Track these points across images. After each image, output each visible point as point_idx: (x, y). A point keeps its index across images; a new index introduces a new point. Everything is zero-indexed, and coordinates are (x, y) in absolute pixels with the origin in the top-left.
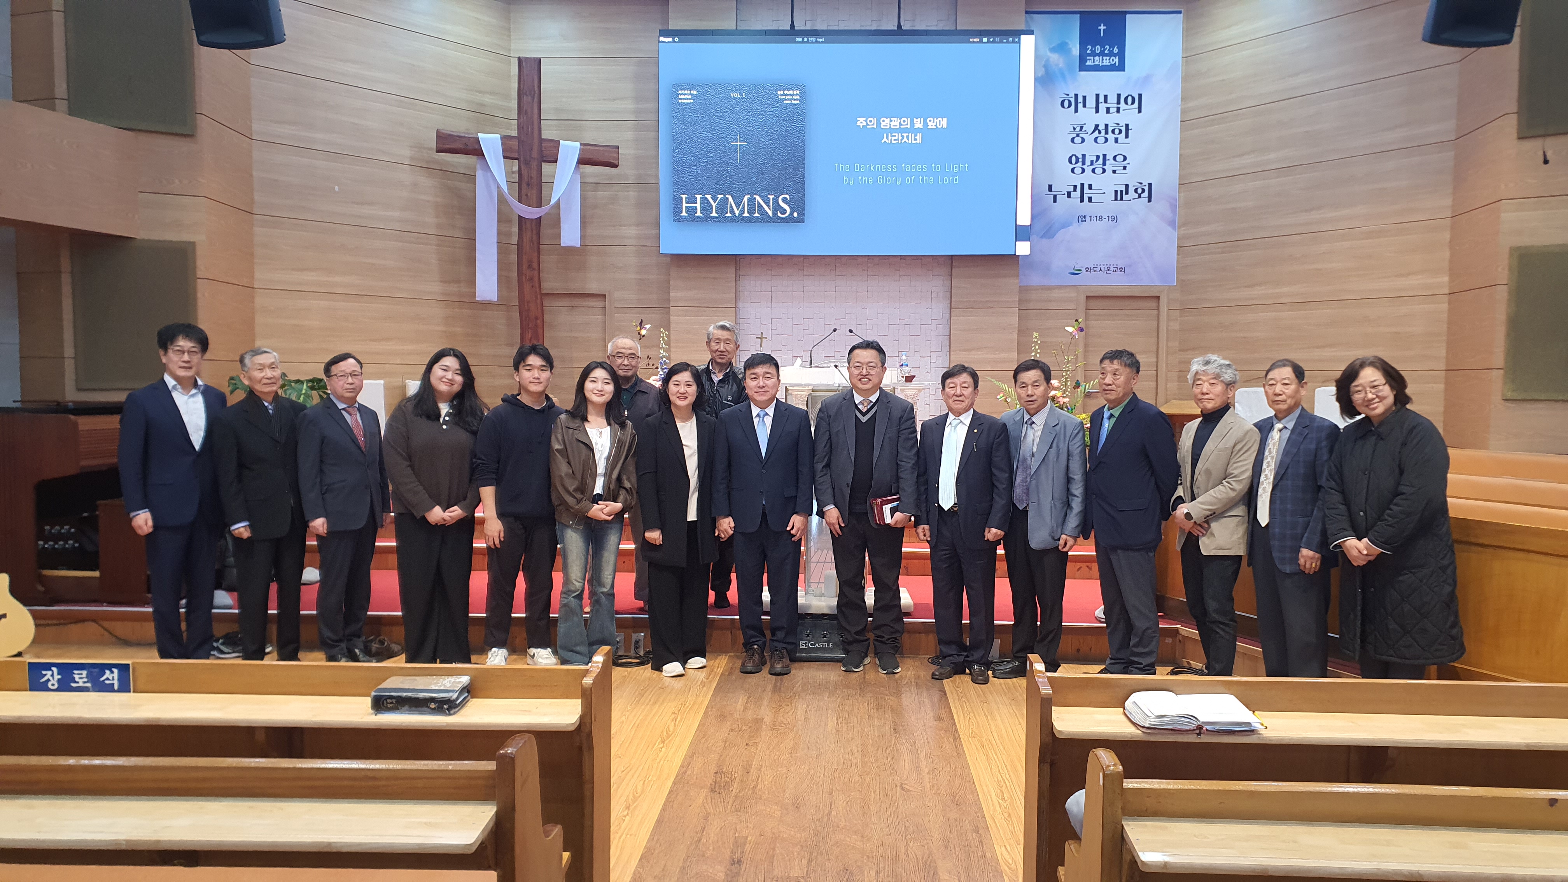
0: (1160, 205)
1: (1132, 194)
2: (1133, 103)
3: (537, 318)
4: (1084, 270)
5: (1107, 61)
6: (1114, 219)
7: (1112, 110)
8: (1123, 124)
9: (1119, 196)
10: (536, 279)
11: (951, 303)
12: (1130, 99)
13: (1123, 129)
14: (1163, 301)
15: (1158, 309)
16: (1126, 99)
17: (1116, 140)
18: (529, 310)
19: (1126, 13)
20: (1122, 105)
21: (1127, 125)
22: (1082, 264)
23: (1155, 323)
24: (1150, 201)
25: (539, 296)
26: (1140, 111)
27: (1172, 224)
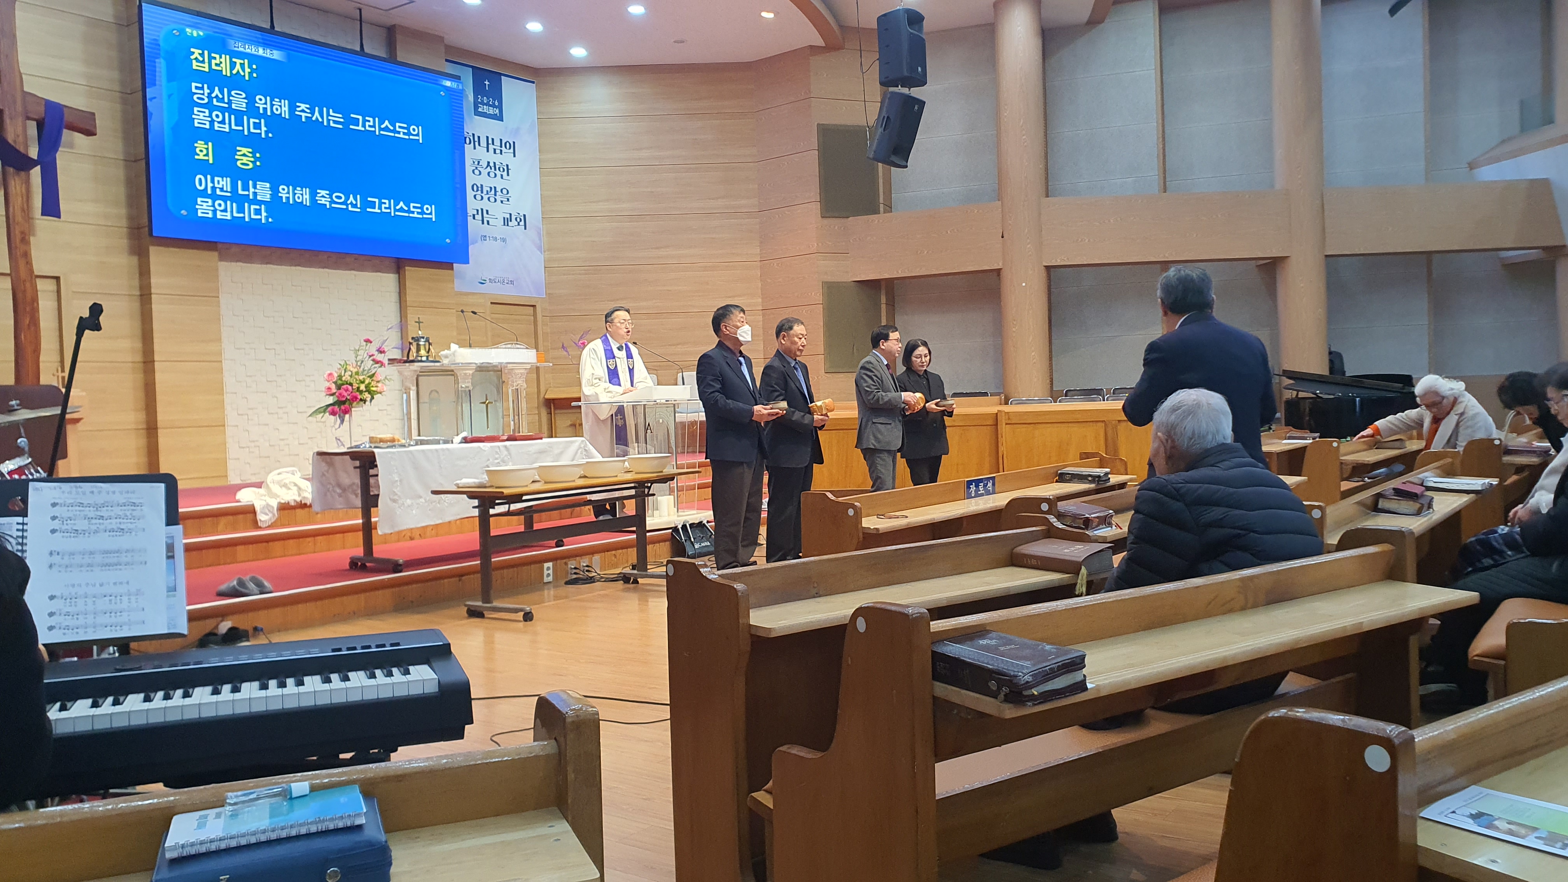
0: (531, 232)
1: (514, 223)
2: (510, 148)
4: (488, 281)
5: (491, 111)
6: (504, 240)
7: (498, 151)
8: (504, 164)
9: (506, 222)
10: (30, 255)
11: (402, 302)
12: (508, 144)
13: (505, 168)
14: (539, 309)
15: (535, 315)
16: (506, 143)
17: (502, 177)
19: (501, 74)
20: (503, 148)
21: (507, 166)
22: (487, 276)
23: (533, 327)
24: (525, 229)
26: (514, 156)
27: (540, 248)
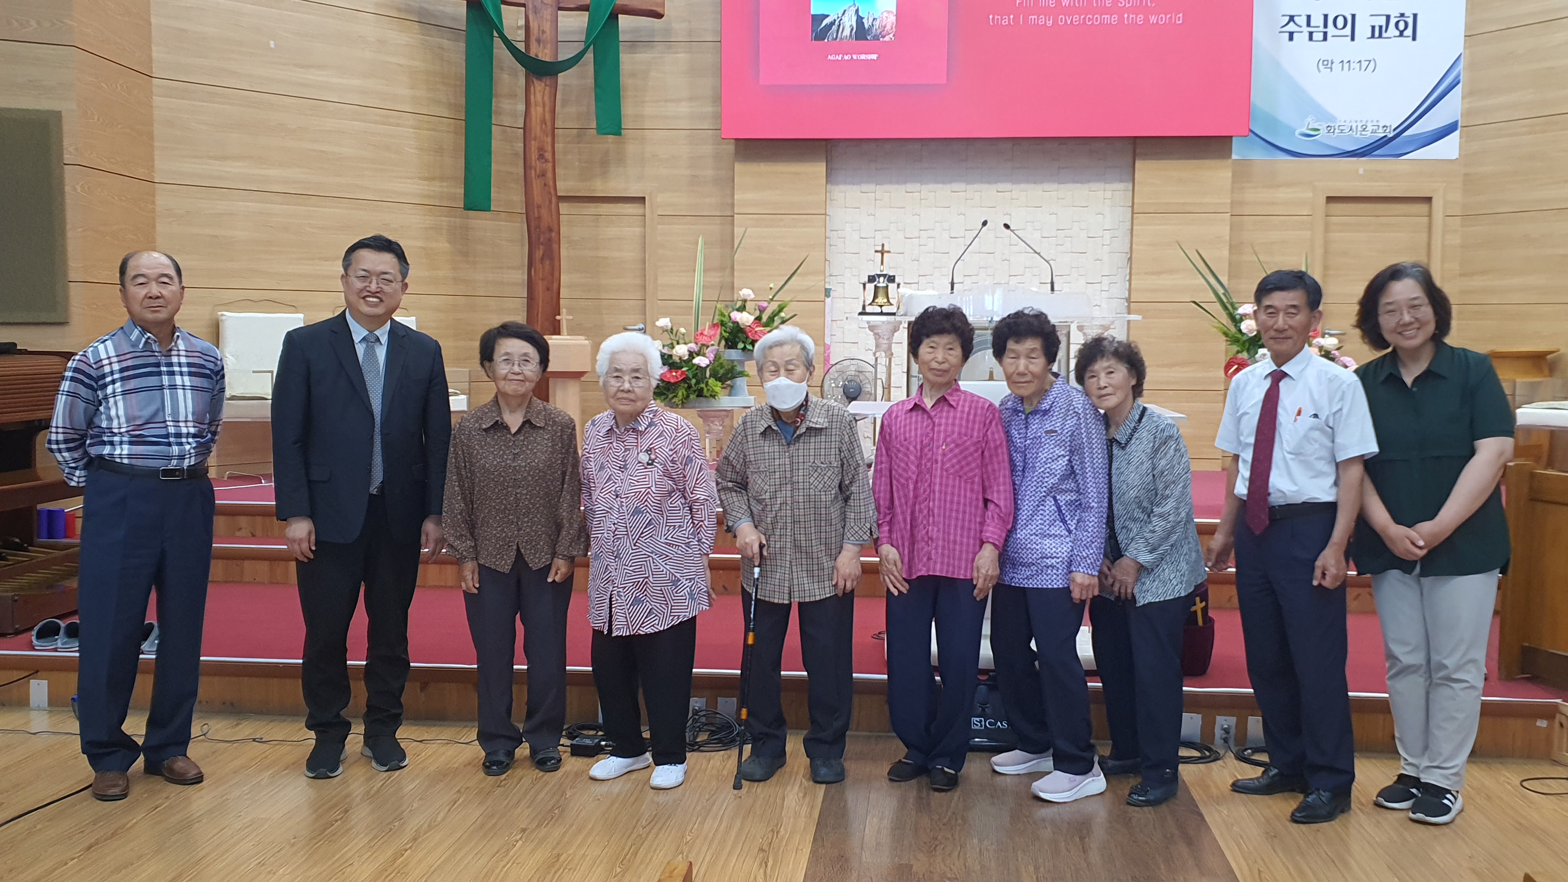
3: (550, 230)
10: (549, 175)
11: (1133, 206)
14: (1437, 203)
15: (1430, 215)
18: (539, 218)
23: (1424, 236)
25: (554, 200)
